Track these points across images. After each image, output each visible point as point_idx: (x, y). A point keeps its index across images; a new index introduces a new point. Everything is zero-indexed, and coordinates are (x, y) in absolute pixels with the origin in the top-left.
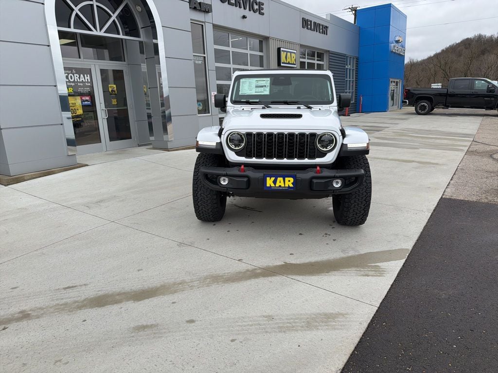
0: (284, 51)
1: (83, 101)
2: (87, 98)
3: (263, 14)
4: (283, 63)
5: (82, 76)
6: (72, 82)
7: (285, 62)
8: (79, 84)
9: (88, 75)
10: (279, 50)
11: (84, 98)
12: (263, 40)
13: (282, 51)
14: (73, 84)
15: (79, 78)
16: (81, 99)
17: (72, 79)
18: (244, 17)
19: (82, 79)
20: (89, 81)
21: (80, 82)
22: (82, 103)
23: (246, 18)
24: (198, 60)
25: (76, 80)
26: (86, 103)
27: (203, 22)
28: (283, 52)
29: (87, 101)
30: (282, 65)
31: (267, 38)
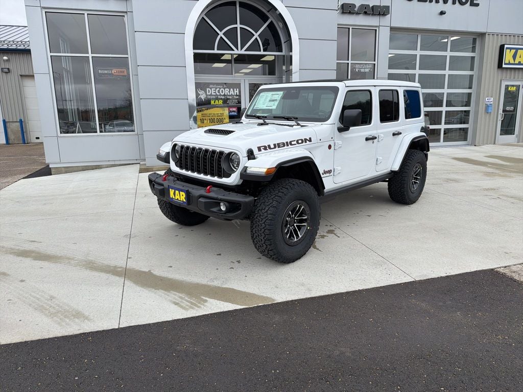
0: (511, 49)
1: (230, 112)
2: (234, 109)
3: (477, 5)
4: (505, 64)
5: (232, 89)
6: (223, 96)
7: (512, 61)
8: (228, 97)
9: (238, 89)
10: (502, 48)
11: (231, 109)
12: (477, 38)
13: (507, 48)
14: (223, 97)
15: (229, 92)
16: (229, 110)
17: (222, 93)
18: (442, 13)
19: (232, 92)
20: (238, 94)
21: (230, 96)
22: (229, 113)
23: (445, 13)
24: (364, 68)
25: (226, 94)
26: (233, 113)
27: (376, 27)
28: (509, 50)
29: (234, 111)
30: (504, 66)
31: (482, 35)
